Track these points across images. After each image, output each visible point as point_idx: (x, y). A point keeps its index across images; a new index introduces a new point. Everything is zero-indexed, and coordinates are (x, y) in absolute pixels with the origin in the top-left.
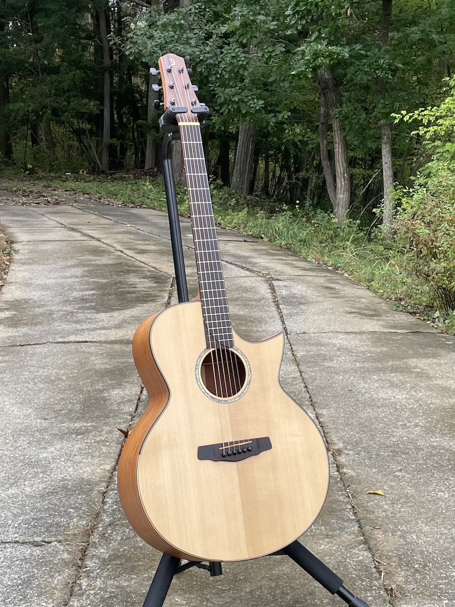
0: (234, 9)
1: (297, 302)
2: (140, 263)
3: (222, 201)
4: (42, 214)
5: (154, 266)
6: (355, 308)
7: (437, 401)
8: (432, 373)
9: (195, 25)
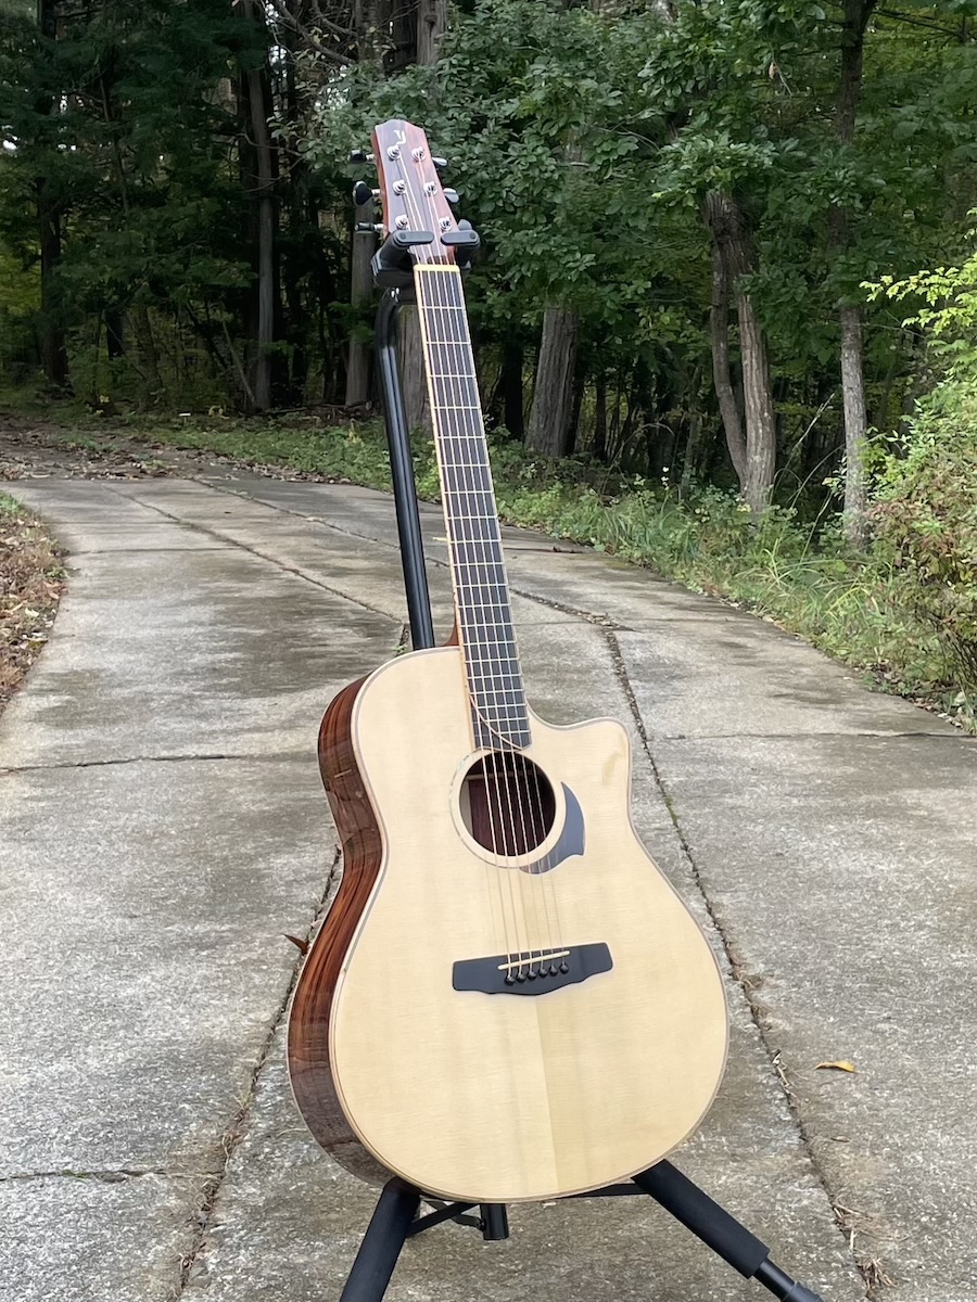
0: (532, 67)
1: (666, 674)
2: (336, 596)
3: (507, 470)
4: (125, 496)
5: (365, 603)
6: (788, 687)
7: (963, 876)
8: (951, 818)
9: (450, 100)
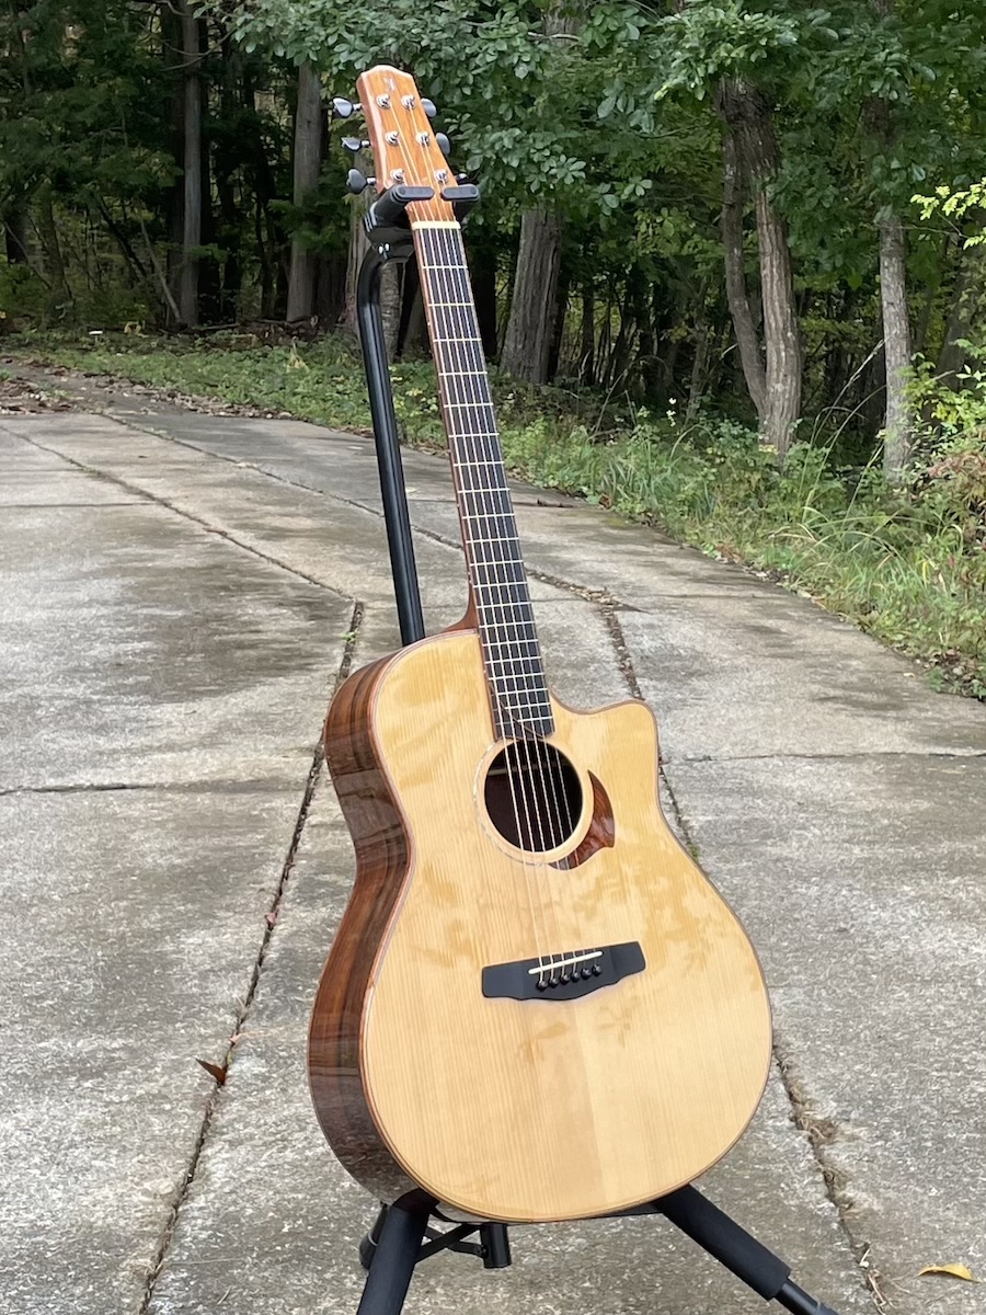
1: (682, 670)
2: (271, 565)
4: (19, 436)
5: (307, 573)
6: (835, 687)
